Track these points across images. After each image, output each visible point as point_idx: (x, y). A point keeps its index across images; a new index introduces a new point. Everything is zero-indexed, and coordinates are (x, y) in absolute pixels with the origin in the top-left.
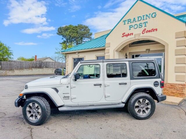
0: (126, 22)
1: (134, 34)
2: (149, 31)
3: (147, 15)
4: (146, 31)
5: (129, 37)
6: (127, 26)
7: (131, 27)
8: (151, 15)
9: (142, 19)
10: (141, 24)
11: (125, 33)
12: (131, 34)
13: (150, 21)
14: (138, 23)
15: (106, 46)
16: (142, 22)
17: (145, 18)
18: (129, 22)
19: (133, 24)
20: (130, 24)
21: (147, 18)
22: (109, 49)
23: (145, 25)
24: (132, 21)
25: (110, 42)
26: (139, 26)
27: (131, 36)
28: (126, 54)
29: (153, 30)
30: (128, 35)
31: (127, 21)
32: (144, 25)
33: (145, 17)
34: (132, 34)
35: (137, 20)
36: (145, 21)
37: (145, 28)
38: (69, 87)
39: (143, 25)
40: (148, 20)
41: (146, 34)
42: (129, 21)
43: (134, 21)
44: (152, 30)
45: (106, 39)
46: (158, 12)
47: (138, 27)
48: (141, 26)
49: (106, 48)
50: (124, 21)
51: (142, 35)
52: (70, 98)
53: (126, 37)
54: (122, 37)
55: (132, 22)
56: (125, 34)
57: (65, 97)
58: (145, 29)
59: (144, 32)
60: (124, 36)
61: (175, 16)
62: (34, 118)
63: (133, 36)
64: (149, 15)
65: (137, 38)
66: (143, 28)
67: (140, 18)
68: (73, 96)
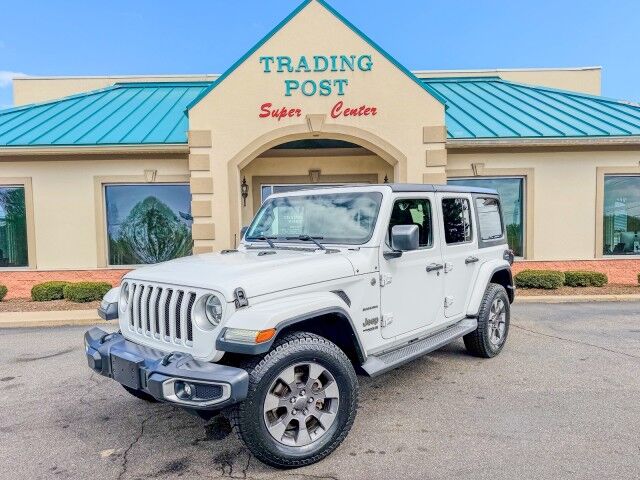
0: (274, 66)
1: (303, 114)
2: (354, 112)
3: (344, 59)
4: (343, 109)
5: (286, 121)
6: (278, 80)
7: (291, 85)
8: (356, 60)
9: (330, 67)
10: (325, 85)
11: (269, 105)
12: (293, 110)
13: (354, 77)
14: (318, 78)
15: (192, 142)
16: (328, 75)
17: (338, 66)
18: (284, 68)
19: (301, 77)
20: (287, 76)
21: (346, 67)
22: (207, 158)
23: (341, 89)
24: (295, 64)
25: (207, 128)
26: (318, 88)
27: (294, 120)
28: (244, 182)
29: (365, 111)
30: (283, 113)
31: (276, 61)
32: (335, 89)
33: (338, 61)
34: (298, 111)
35: (311, 64)
36: (339, 76)
37: (341, 98)
38: (378, 281)
39: (332, 87)
40: (347, 75)
41: (342, 120)
42: (284, 62)
43: (302, 69)
44: (362, 108)
45: (186, 113)
46: (377, 57)
47: (317, 92)
48: (325, 88)
49: (193, 152)
50: (267, 59)
51: (330, 120)
52: (379, 324)
53: (276, 119)
54: (262, 116)
55: (295, 69)
56: (271, 109)
57: (368, 322)
58: (341, 103)
59: (336, 113)
60: (267, 115)
62: (303, 432)
63: (301, 120)
64: (350, 60)
65: (317, 128)
66: (333, 99)
67: (321, 61)
68: (387, 315)
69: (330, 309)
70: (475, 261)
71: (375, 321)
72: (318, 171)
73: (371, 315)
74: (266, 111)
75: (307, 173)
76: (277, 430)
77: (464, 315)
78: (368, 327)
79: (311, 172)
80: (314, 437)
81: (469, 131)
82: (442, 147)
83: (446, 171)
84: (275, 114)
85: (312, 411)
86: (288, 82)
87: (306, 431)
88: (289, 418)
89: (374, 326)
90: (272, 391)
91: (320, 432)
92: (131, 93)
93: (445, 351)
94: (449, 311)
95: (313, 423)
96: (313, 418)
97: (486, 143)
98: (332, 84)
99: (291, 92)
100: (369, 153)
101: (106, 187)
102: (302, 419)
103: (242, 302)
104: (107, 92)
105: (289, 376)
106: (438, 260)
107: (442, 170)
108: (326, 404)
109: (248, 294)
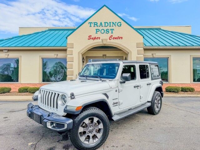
0: (92, 25)
1: (101, 38)
2: (116, 38)
3: (113, 23)
4: (113, 37)
5: (96, 41)
6: (94, 29)
7: (97, 31)
8: (117, 23)
9: (109, 25)
10: (108, 30)
11: (91, 36)
12: (98, 38)
13: (116, 28)
14: (105, 28)
15: (68, 47)
16: (109, 28)
18: (96, 26)
19: (100, 28)
20: (96, 28)
21: (114, 25)
22: (72, 51)
23: (112, 31)
24: (99, 24)
25: (72, 42)
26: (105, 31)
27: (98, 40)
28: (83, 58)
29: (119, 38)
30: (95, 38)
31: (93, 23)
32: (110, 32)
33: (111, 24)
34: (99, 38)
35: (103, 24)
36: (112, 28)
37: (112, 34)
40: (114, 27)
41: (112, 40)
42: (95, 24)
43: (101, 26)
44: (118, 37)
45: (67, 38)
46: (123, 22)
48: (107, 31)
49: (68, 49)
50: (90, 23)
51: (109, 40)
52: (118, 104)
53: (93, 40)
54: (88, 39)
55: (99, 26)
56: (91, 37)
57: (114, 103)
58: (112, 35)
59: (110, 39)
60: (90, 39)
61: (135, 28)
62: (91, 140)
63: (100, 40)
64: (115, 23)
65: (105, 43)
66: (110, 34)
67: (106, 24)
68: (121, 101)
69: (100, 100)
70: (150, 84)
71: (117, 103)
72: (106, 55)
73: (115, 101)
74: (90, 38)
75: (102, 56)
76: (82, 139)
77: (147, 101)
78: (114, 105)
79: (103, 55)
80: (95, 141)
81: (151, 44)
82: (142, 49)
83: (144, 56)
84: (92, 39)
85: (94, 133)
86: (96, 30)
87: (92, 139)
88: (87, 135)
89: (116, 105)
90: (81, 126)
91: (97, 139)
92: (52, 32)
93: (142, 112)
94: (141, 100)
95: (94, 137)
96: (95, 135)
97: (156, 47)
98: (110, 30)
99: (97, 32)
100: (121, 50)
101: (43, 59)
102: (91, 135)
103: (73, 97)
104: (45, 31)
105: (87, 121)
106: (138, 84)
107: (142, 56)
108: (99, 131)
109: (75, 95)
